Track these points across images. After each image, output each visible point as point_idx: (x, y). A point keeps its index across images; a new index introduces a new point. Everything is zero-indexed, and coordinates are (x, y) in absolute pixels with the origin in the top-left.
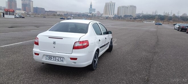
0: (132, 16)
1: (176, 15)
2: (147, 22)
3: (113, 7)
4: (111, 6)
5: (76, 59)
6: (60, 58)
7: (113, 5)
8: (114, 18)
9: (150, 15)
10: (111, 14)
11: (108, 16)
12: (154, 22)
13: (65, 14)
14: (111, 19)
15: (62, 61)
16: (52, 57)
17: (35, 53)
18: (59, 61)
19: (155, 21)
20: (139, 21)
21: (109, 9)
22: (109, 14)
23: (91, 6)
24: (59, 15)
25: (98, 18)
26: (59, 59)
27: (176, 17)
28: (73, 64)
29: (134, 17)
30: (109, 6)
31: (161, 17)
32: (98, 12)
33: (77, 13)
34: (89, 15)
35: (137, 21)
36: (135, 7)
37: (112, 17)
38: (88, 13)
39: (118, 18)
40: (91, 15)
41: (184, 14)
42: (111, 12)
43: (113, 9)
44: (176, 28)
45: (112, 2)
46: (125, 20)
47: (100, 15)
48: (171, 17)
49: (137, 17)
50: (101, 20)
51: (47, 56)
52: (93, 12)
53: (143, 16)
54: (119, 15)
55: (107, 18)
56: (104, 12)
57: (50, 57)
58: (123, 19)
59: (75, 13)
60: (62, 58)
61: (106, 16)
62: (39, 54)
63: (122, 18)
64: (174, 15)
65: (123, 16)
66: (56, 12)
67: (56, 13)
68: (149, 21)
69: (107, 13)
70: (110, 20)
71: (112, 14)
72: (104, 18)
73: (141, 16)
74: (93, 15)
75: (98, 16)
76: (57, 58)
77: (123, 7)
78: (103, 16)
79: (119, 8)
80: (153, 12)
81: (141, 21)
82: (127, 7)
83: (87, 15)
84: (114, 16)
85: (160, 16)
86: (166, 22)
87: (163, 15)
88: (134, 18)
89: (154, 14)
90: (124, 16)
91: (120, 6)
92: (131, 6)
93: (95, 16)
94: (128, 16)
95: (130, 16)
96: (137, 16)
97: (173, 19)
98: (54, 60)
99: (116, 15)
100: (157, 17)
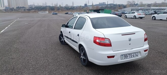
0: (25, 8)
1: (61, 6)
2: (42, 13)
5: (147, 50)
8: (5, 10)
9: (41, 7)
12: (47, 12)
14: (2, 11)
15: (137, 55)
16: (128, 55)
17: (108, 57)
18: (135, 56)
19: (48, 12)
20: (34, 12)
28: (145, 55)
29: (27, 8)
31: (51, 8)
35: (32, 12)
37: (3, 10)
39: (11, 11)
41: (67, 5)
46: (20, 12)
48: (58, 7)
49: (30, 9)
53: (35, 7)
54: (11, 7)
57: (126, 55)
58: (17, 11)
60: (136, 53)
63: (15, 10)
64: (60, 6)
65: (15, 8)
68: (43, 12)
70: (2, 13)
71: (3, 6)
73: (33, 7)
76: (133, 54)
80: (43, 4)
81: (36, 12)
84: (5, 8)
85: (49, 7)
86: (57, 11)
87: (52, 6)
88: (27, 10)
89: (45, 5)
90: (17, 8)
94: (21, 8)
95: (23, 7)
96: (30, 7)
97: (60, 9)
98: (130, 57)
99: (7, 7)
100: (48, 8)
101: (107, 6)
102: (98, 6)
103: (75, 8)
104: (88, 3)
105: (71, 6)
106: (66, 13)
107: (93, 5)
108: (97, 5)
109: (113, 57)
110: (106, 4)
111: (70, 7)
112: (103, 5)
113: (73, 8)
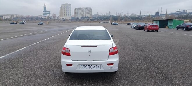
0: (89, 18)
2: (104, 23)
3: (69, 9)
4: (67, 8)
5: (112, 64)
6: (96, 65)
7: (69, 7)
8: (71, 20)
9: (105, 16)
10: (67, 16)
11: (65, 18)
12: (109, 22)
13: (14, 18)
14: (68, 21)
15: (99, 68)
16: (88, 66)
17: (66, 64)
18: (96, 68)
19: (111, 22)
20: (96, 22)
21: (65, 11)
22: (65, 16)
23: (45, 8)
24: (6, 20)
25: (55, 21)
26: (96, 67)
27: (127, 16)
28: (110, 69)
29: (91, 18)
30: (65, 8)
31: (114, 18)
32: (54, 15)
33: (29, 16)
34: (44, 18)
35: (94, 22)
36: (90, 9)
38: (42, 16)
39: (76, 20)
40: (46, 18)
41: (133, 14)
42: (67, 14)
43: (69, 11)
44: (133, 27)
45: (67, 4)
46: (83, 22)
47: (56, 18)
48: (122, 17)
49: (94, 19)
50: (58, 22)
51: (81, 65)
52: (48, 15)
53: (98, 17)
54: (76, 17)
55: (64, 21)
56: (60, 14)
57: (85, 65)
58: (81, 21)
59: (26, 16)
61: (63, 18)
62: (72, 64)
63: (79, 20)
64: (125, 15)
65: (80, 18)
66: (2, 16)
67: (3, 18)
68: (105, 22)
69: (64, 15)
70: (68, 22)
71: (69, 16)
72: (61, 21)
73: (97, 17)
74: (48, 17)
75: (54, 19)
76: (93, 66)
77: (79, 9)
78: (60, 19)
79: (75, 10)
80: (107, 13)
81: (98, 22)
82: (83, 9)
83: (42, 18)
84: (71, 18)
85: (113, 16)
86: (119, 22)
87: (116, 15)
88: (91, 20)
89: (108, 15)
90: (81, 18)
91: (76, 8)
92: (87, 8)
93: (51, 19)
94: (85, 17)
95: (87, 17)
96: (94, 17)
97: (124, 19)
98: (90, 68)
99: (73, 17)
100: (111, 18)
101: (187, 15)
102: (175, 16)
103: (142, 18)
104: (161, 11)
105: (138, 15)
106: (128, 24)
107: (166, 14)
108: (174, 13)
109: (71, 65)
110: (186, 13)
111: (137, 17)
112: (182, 14)
113: (139, 17)
